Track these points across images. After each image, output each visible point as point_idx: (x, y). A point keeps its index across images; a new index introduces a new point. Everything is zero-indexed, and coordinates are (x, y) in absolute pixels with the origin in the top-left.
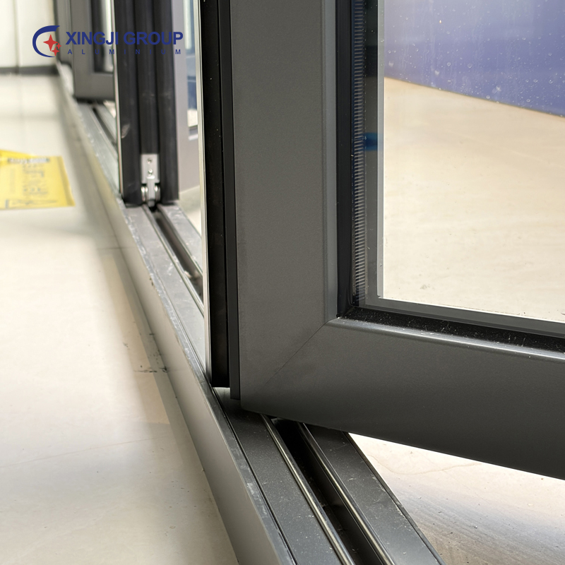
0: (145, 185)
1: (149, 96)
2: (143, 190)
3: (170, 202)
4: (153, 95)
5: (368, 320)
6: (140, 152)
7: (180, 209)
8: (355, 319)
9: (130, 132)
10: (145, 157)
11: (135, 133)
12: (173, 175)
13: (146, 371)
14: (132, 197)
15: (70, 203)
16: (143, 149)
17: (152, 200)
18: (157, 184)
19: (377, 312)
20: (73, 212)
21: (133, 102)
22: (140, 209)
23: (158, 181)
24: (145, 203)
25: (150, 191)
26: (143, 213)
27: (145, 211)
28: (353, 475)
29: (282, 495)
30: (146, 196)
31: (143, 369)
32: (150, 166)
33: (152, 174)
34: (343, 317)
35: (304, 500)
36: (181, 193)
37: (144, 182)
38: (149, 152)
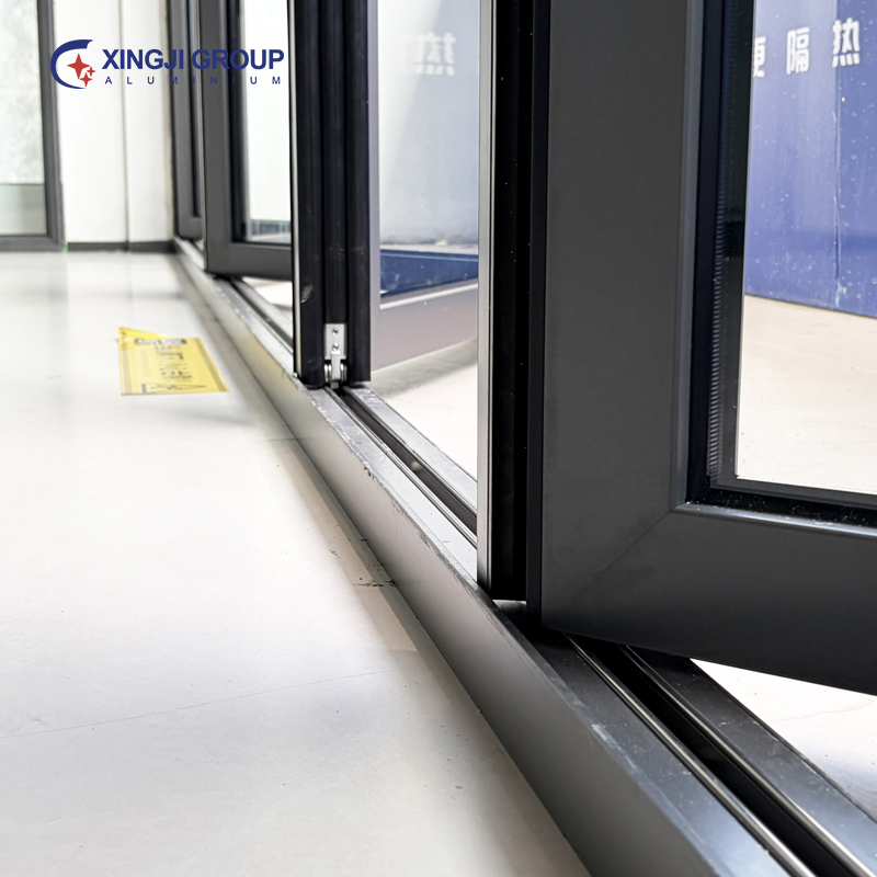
0: (329, 362)
1: (337, 251)
2: (326, 368)
3: (358, 383)
4: (342, 250)
5: (732, 506)
6: (324, 322)
7: (372, 393)
8: (713, 504)
9: (312, 295)
10: (329, 327)
11: (318, 296)
12: (364, 349)
13: (368, 585)
14: (312, 376)
15: (222, 388)
16: (328, 318)
17: (336, 381)
18: (342, 361)
19: (744, 494)
20: (227, 398)
21: (317, 258)
22: (322, 391)
23: (344, 357)
24: (328, 385)
25: (336, 370)
26: (327, 396)
27: (329, 394)
28: (724, 718)
29: (634, 743)
30: (329, 375)
31: (364, 582)
32: (335, 338)
33: (337, 348)
34: (695, 502)
35: (667, 750)
36: (373, 373)
37: (327, 358)
38: (335, 321)
